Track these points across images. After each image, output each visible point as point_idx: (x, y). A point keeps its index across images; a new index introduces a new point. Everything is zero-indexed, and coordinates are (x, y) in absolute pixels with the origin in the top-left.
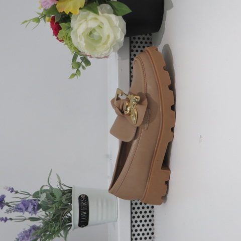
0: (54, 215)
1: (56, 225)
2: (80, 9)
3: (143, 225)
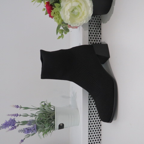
3: (94, 133)
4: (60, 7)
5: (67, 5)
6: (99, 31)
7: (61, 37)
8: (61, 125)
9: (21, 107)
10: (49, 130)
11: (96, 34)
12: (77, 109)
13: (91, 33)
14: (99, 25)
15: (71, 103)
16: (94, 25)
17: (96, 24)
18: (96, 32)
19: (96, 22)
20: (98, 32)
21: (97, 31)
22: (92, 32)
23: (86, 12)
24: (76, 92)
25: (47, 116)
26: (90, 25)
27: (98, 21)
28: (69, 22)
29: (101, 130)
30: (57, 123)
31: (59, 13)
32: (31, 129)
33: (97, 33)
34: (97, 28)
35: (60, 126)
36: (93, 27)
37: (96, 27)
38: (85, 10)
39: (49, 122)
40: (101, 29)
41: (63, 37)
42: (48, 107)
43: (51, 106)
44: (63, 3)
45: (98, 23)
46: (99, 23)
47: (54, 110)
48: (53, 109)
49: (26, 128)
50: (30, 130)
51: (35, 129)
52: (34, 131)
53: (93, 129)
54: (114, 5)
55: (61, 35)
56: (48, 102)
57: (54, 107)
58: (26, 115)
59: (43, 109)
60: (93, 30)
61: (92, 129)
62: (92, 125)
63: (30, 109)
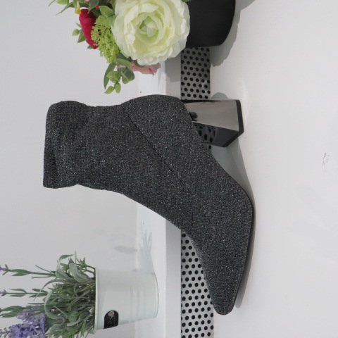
4: (112, 15)
5: (128, 10)
6: (206, 86)
7: (114, 88)
8: (112, 315)
9: (7, 270)
10: (78, 329)
11: (198, 91)
12: (154, 274)
13: (186, 90)
14: (205, 72)
15: (137, 265)
16: (194, 71)
17: (197, 69)
18: (197, 87)
19: (197, 66)
20: (203, 88)
21: (200, 86)
22: (189, 88)
23: (173, 29)
24: (151, 234)
25: (76, 292)
26: (184, 70)
27: (203, 63)
28: (134, 51)
29: (212, 328)
30: (101, 310)
31: (111, 32)
32: (31, 327)
33: (201, 89)
34: (200, 79)
35: (107, 316)
36: (191, 76)
37: (197, 77)
39: (81, 308)
40: (209, 82)
41: (118, 91)
42: (78, 268)
43: (88, 268)
44: (119, 7)
45: (202, 67)
46: (205, 69)
47: (94, 279)
48: (91, 276)
49: (18, 326)
50: (28, 328)
51: (43, 327)
52: (39, 332)
53: (193, 326)
54: (238, 22)
55: (115, 85)
56: (80, 257)
57: (93, 270)
58: (21, 293)
59: (65, 275)
60: (192, 83)
61: (190, 324)
62: (190, 315)
63: (30, 275)
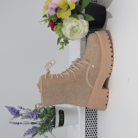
0: (46, 120)
1: (48, 126)
2: (69, 17)
4: (62, 25)
5: (68, 24)
38: (82, 28)
55: (62, 47)
